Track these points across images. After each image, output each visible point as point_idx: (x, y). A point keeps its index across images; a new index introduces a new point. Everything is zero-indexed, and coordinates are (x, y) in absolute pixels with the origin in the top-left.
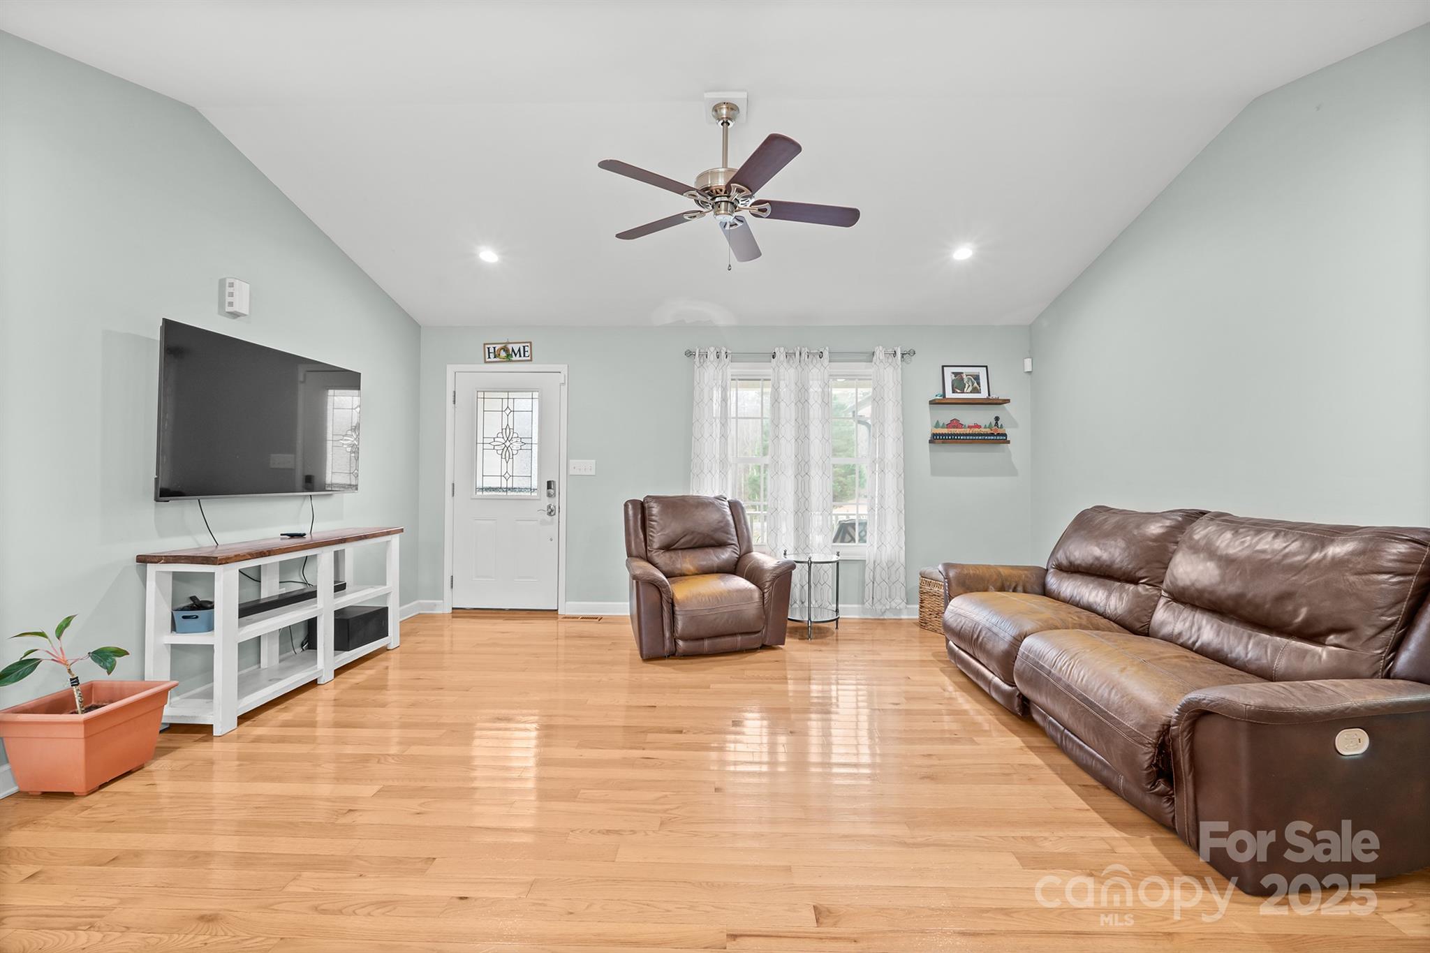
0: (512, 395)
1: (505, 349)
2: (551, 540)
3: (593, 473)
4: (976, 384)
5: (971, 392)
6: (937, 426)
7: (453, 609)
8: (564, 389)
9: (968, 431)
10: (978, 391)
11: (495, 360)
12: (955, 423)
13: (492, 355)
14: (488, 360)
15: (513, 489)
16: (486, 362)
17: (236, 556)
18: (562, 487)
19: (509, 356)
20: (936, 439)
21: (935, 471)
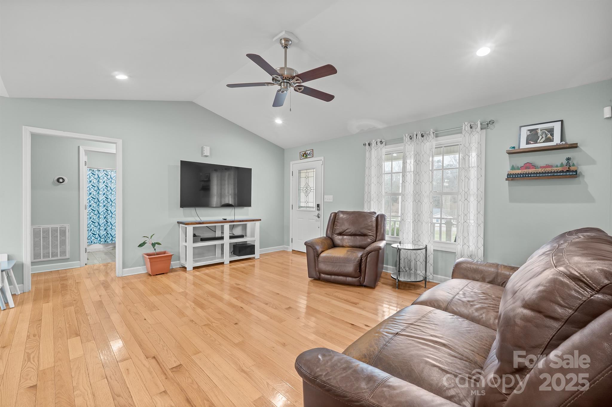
0: (308, 171)
1: (305, 153)
2: (319, 228)
3: (332, 201)
4: (549, 135)
5: (544, 142)
6: (513, 168)
7: (293, 250)
8: (323, 166)
9: (540, 170)
10: (551, 140)
11: (303, 158)
12: (528, 165)
13: (302, 157)
14: (301, 158)
15: (308, 207)
16: (301, 159)
17: (191, 223)
18: (322, 207)
19: (306, 156)
20: (511, 177)
21: (512, 199)
